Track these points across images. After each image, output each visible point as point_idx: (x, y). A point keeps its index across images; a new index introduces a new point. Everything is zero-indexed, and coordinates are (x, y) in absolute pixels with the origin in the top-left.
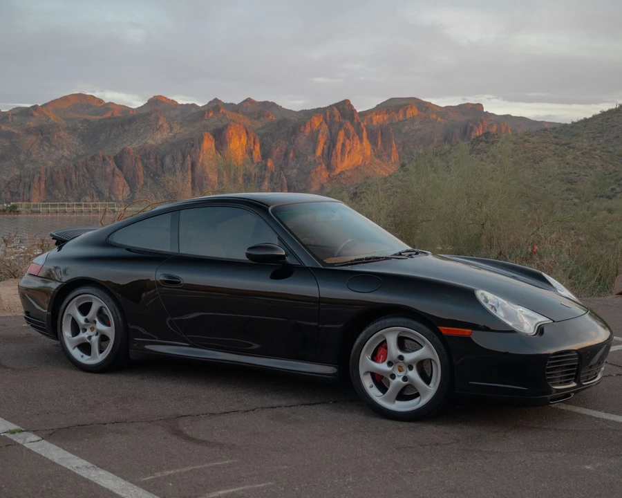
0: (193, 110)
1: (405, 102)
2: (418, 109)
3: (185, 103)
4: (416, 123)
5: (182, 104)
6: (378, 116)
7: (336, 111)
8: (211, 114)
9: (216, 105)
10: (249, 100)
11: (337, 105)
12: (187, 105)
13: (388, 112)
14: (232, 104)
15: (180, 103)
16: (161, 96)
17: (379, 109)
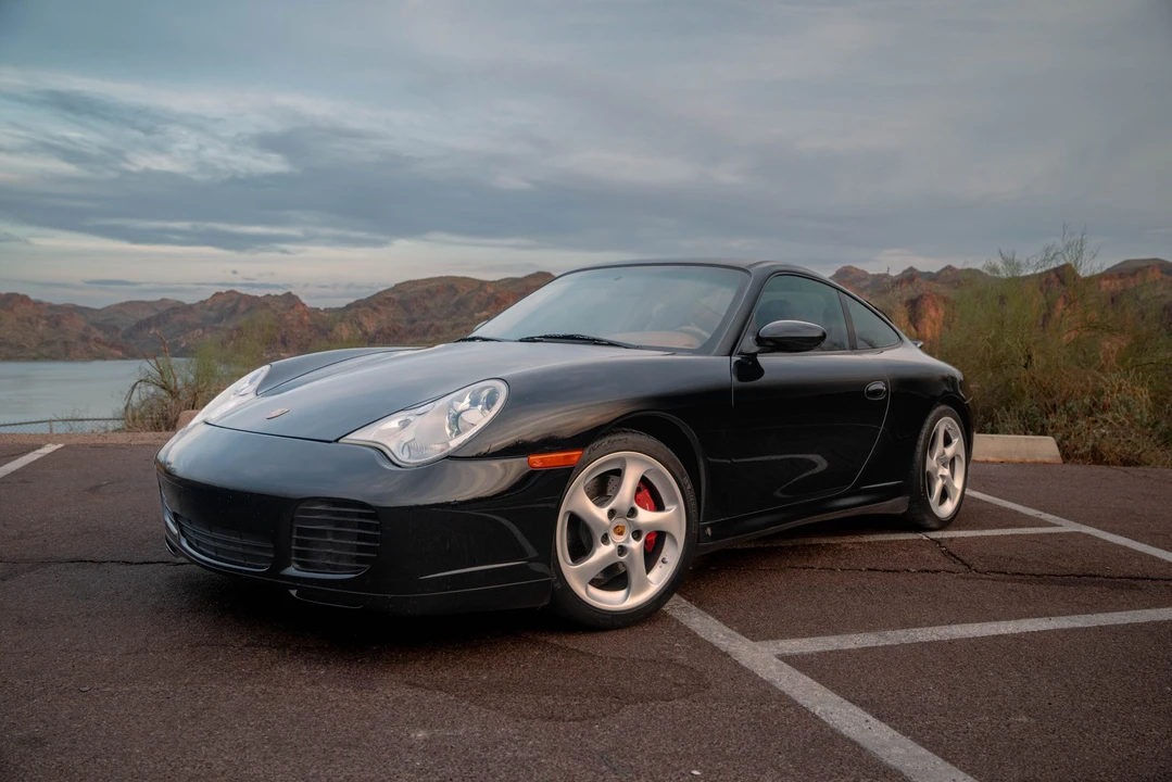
0: (885, 280)
1: (1144, 264)
2: (1162, 272)
3: (876, 273)
4: (1160, 288)
5: (873, 275)
6: (1108, 282)
7: (1053, 276)
8: (904, 285)
9: (910, 276)
10: (949, 268)
11: (1056, 270)
12: (879, 275)
13: (1121, 276)
14: (929, 273)
15: (870, 273)
16: (850, 267)
17: (1109, 274)
